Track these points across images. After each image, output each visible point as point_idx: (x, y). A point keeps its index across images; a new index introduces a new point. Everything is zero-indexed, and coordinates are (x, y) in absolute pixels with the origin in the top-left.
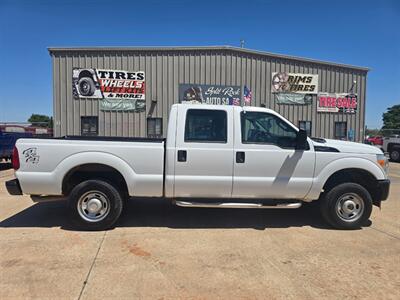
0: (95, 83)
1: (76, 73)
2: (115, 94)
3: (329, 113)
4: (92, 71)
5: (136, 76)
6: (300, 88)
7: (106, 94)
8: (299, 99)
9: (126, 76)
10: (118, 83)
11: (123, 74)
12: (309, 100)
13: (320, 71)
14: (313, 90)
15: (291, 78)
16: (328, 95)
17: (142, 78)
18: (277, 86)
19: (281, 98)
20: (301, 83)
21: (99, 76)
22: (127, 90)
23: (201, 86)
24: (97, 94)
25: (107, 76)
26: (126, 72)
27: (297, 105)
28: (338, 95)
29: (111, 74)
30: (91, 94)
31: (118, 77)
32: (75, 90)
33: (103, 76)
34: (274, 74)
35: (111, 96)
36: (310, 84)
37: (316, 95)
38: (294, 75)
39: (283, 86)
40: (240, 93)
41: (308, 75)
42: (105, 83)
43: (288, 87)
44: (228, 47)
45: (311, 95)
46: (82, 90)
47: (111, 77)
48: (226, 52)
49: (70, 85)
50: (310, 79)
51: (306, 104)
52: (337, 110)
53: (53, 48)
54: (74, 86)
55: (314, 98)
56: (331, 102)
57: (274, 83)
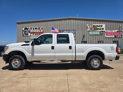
0: (29, 31)
1: (23, 29)
2: (34, 34)
3: (110, 38)
4: (28, 28)
5: (41, 29)
6: (98, 29)
7: (32, 34)
8: (98, 33)
9: (38, 29)
10: (35, 31)
11: (37, 28)
12: (102, 33)
13: (105, 23)
14: (103, 29)
15: (94, 26)
16: (109, 31)
17: (43, 29)
18: (89, 29)
19: (91, 33)
20: (98, 27)
21: (30, 29)
22: (38, 33)
23: (62, 30)
24: (29, 34)
25: (32, 29)
26: (38, 28)
27: (97, 35)
28: (113, 31)
29: (33, 28)
30: (27, 34)
31: (35, 29)
32: (23, 34)
33: (31, 29)
34: (87, 25)
35: (33, 35)
36: (102, 28)
37: (105, 31)
38: (95, 25)
39: (91, 29)
40: (75, 32)
41: (101, 25)
42: (31, 31)
43: (93, 29)
44: (70, 17)
45: (103, 31)
46: (25, 33)
47: (33, 29)
48: (70, 19)
49: (22, 32)
50: (102, 26)
51: (101, 35)
52: (114, 36)
53: (17, 22)
54: (23, 33)
55: (104, 32)
56: (111, 34)
57: (88, 28)
